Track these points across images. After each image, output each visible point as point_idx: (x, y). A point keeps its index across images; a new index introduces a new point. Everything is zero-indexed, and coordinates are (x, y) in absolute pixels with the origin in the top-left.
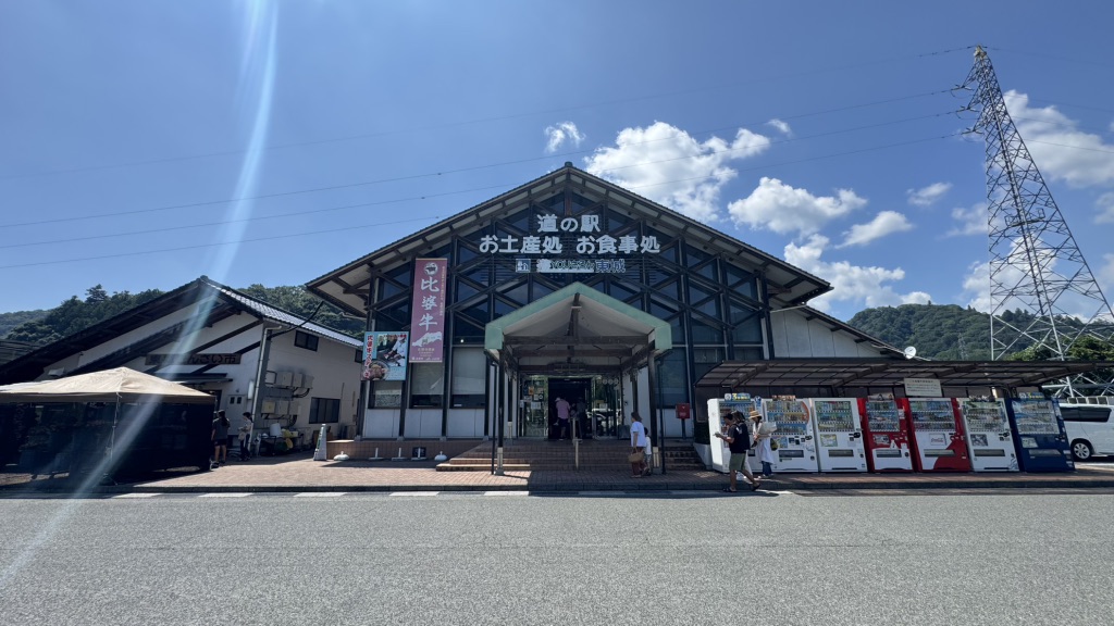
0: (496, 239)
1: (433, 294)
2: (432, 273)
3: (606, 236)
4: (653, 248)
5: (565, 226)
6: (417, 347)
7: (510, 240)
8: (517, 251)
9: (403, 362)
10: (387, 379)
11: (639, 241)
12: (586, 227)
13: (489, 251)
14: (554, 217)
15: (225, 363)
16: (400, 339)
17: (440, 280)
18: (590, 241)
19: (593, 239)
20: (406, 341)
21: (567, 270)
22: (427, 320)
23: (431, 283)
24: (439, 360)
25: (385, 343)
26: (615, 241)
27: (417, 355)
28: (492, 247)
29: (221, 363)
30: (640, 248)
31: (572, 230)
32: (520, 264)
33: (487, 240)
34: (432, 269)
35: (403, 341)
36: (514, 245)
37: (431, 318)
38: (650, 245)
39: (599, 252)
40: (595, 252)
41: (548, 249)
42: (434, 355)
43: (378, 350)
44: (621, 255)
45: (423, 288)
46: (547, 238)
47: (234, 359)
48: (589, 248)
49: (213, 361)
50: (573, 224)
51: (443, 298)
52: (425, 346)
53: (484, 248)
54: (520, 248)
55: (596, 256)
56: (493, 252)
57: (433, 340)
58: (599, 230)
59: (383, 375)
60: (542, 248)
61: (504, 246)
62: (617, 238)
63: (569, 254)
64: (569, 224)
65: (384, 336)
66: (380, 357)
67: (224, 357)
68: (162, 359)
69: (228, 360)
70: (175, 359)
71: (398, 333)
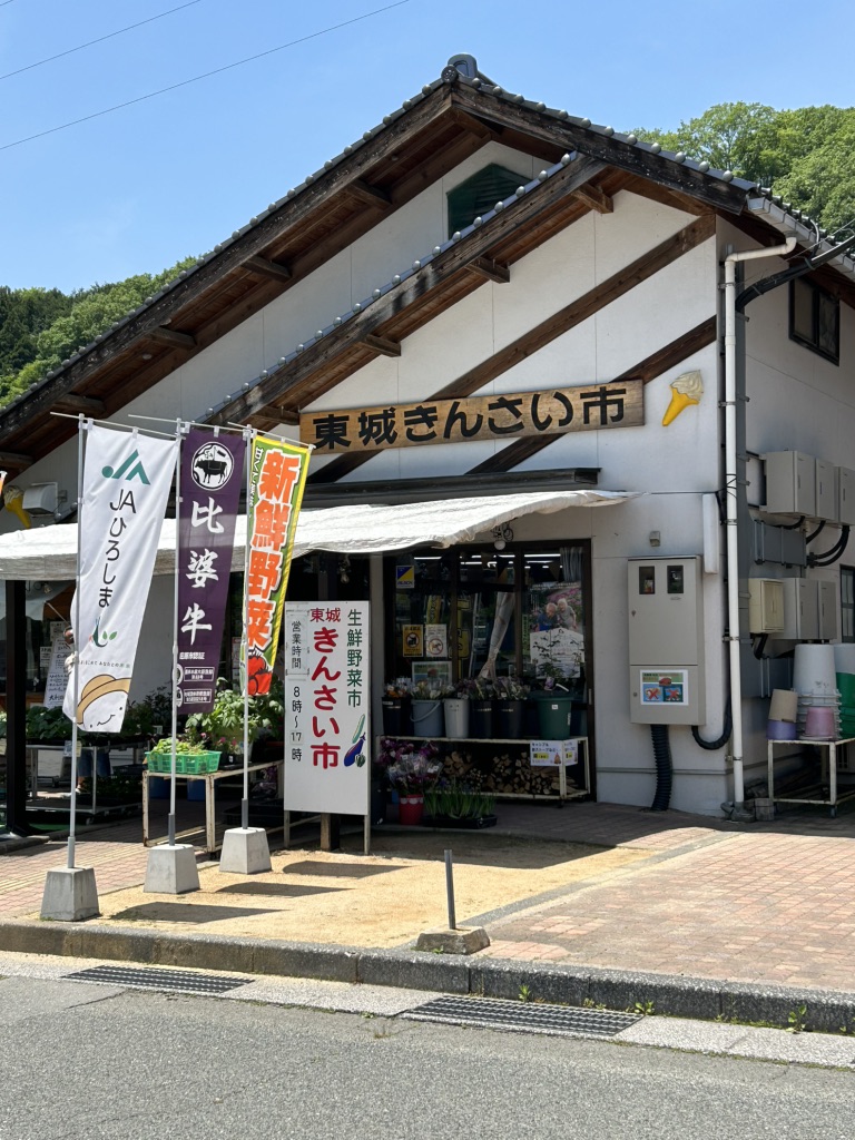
15: (587, 425)
29: (569, 423)
47: (617, 404)
49: (531, 422)
67: (578, 404)
68: (354, 427)
69: (595, 412)
70: (400, 427)
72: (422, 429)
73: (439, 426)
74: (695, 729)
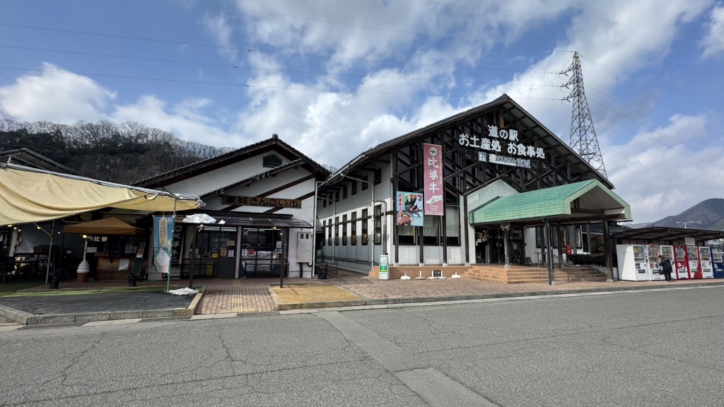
0: (468, 137)
1: (436, 169)
2: (434, 154)
3: (521, 145)
4: (541, 155)
5: (502, 135)
6: (429, 204)
7: (475, 139)
9: (421, 214)
10: (413, 225)
11: (535, 150)
12: (512, 138)
13: (464, 144)
14: (496, 128)
15: (290, 207)
16: (418, 198)
17: (438, 160)
18: (514, 146)
20: (422, 200)
21: (503, 163)
22: (433, 187)
23: (434, 162)
24: (441, 214)
25: (409, 201)
27: (430, 210)
28: (466, 142)
29: (286, 206)
30: (536, 155)
31: (505, 138)
32: (481, 155)
33: (463, 137)
34: (434, 152)
35: (420, 200)
36: (477, 143)
37: (435, 185)
38: (540, 153)
39: (519, 154)
40: (517, 153)
41: (494, 148)
42: (438, 211)
43: (406, 205)
44: (527, 157)
45: (430, 164)
46: (493, 140)
47: (296, 204)
48: (513, 150)
49: (279, 204)
50: (505, 134)
51: (441, 173)
52: (433, 204)
53: (462, 142)
54: (480, 145)
55: (516, 156)
56: (467, 145)
57: (438, 201)
58: (518, 140)
59: (410, 222)
60: (491, 147)
61: (472, 142)
62: (526, 147)
63: (504, 153)
65: (408, 195)
66: (407, 210)
67: (288, 202)
68: (237, 199)
69: (292, 204)
70: (248, 201)
71: (417, 194)
74: (308, 263)
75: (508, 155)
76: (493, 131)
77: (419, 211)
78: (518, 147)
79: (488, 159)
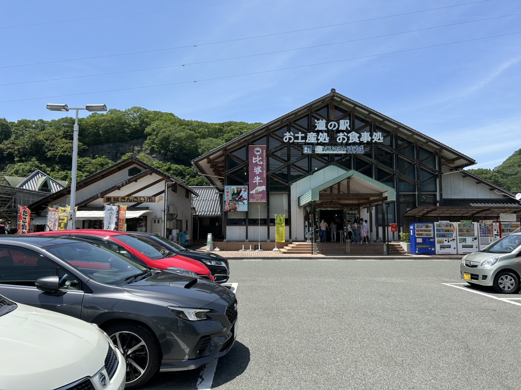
0: (292, 134)
1: (260, 165)
2: (258, 153)
3: (353, 132)
4: (379, 139)
5: (330, 127)
6: (253, 194)
7: (300, 135)
8: (304, 141)
9: (246, 202)
10: (238, 210)
11: (371, 135)
12: (342, 127)
13: (289, 141)
14: (324, 121)
16: (243, 190)
17: (262, 157)
18: (345, 135)
19: (346, 134)
20: (247, 191)
21: (331, 152)
22: (257, 180)
23: (258, 159)
24: (265, 201)
25: (236, 192)
26: (359, 135)
27: (253, 198)
28: (290, 139)
29: (145, 201)
30: (372, 139)
31: (334, 129)
32: (306, 148)
33: (288, 135)
35: (245, 191)
36: (303, 138)
37: (259, 178)
38: (378, 137)
39: (349, 142)
40: (347, 142)
41: (321, 140)
42: (262, 198)
43: (232, 195)
44: (361, 143)
45: (254, 162)
46: (320, 133)
47: (151, 199)
48: (344, 139)
49: (140, 200)
50: (335, 124)
51: (265, 167)
52: (257, 193)
53: (286, 139)
54: (306, 140)
55: (347, 144)
56: (291, 142)
57: (261, 190)
58: (349, 129)
59: (236, 208)
60: (318, 140)
61: (297, 138)
62: (360, 134)
63: (333, 142)
64: (333, 125)
65: (234, 188)
66: (234, 199)
67: (146, 199)
68: (112, 199)
69: (148, 200)
70: (120, 200)
71: (242, 187)
72: (123, 200)
73: (126, 200)
75: (336, 144)
76: (321, 125)
77: (244, 199)
78: (348, 135)
79: (313, 151)
